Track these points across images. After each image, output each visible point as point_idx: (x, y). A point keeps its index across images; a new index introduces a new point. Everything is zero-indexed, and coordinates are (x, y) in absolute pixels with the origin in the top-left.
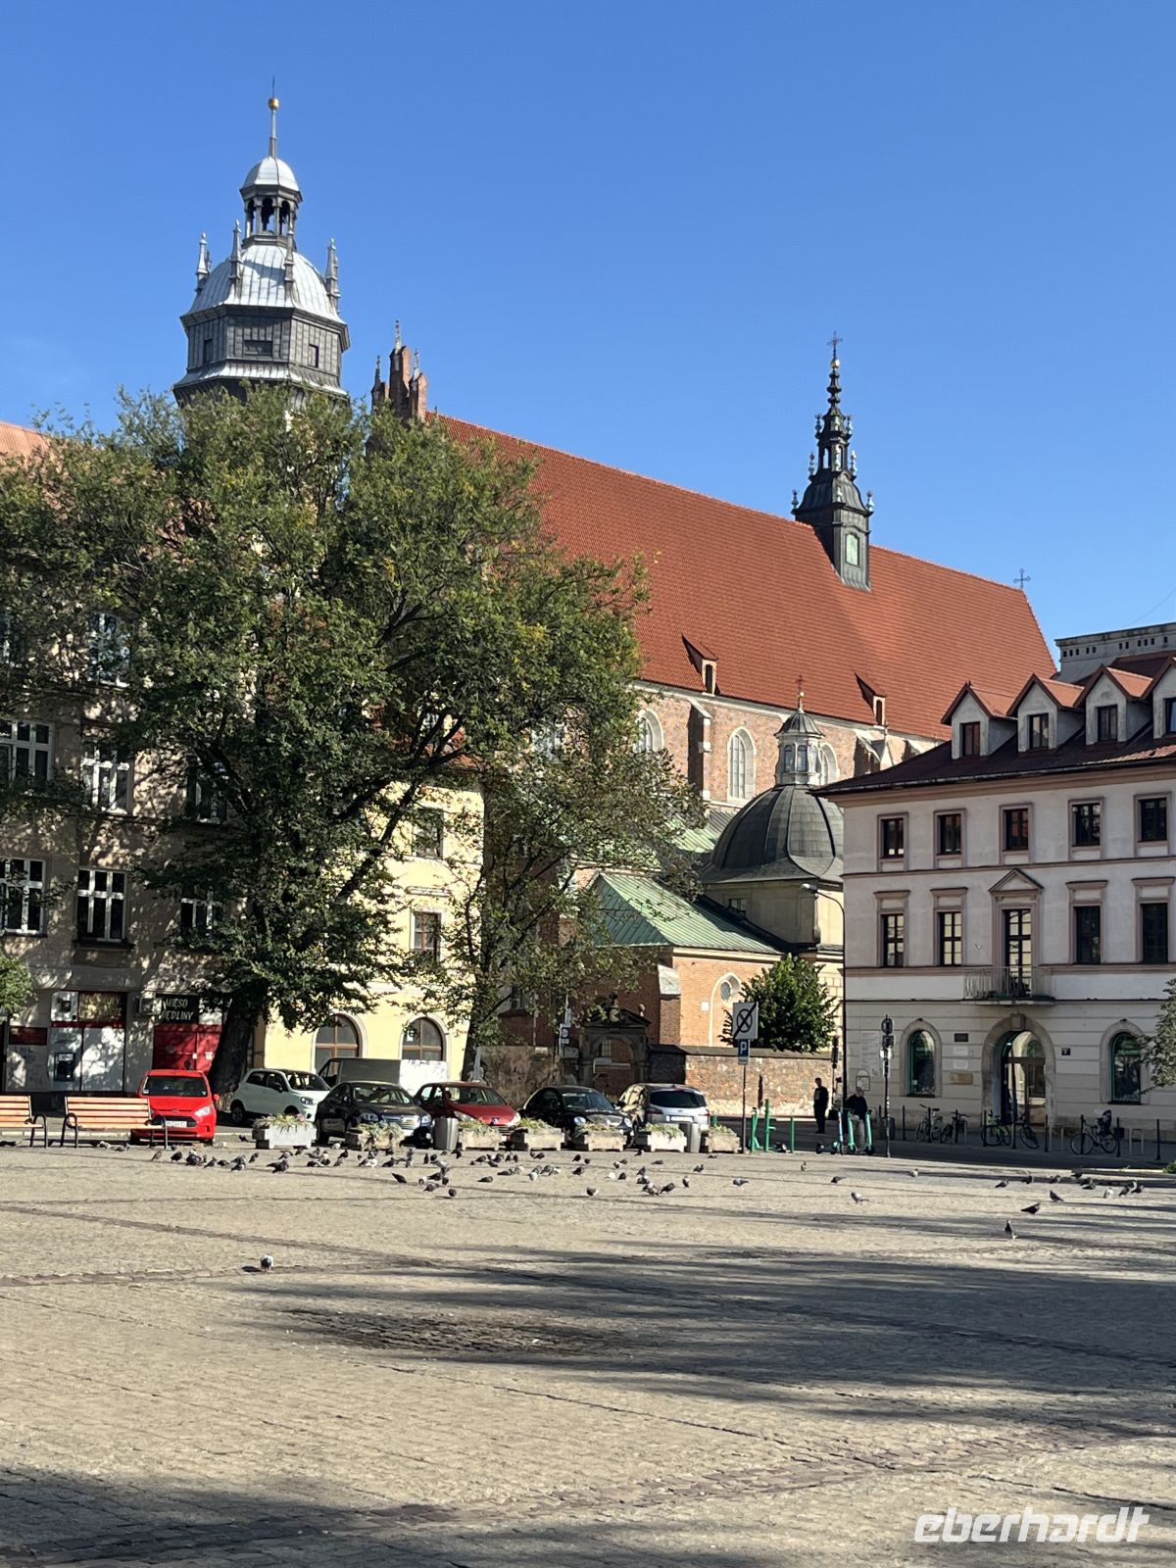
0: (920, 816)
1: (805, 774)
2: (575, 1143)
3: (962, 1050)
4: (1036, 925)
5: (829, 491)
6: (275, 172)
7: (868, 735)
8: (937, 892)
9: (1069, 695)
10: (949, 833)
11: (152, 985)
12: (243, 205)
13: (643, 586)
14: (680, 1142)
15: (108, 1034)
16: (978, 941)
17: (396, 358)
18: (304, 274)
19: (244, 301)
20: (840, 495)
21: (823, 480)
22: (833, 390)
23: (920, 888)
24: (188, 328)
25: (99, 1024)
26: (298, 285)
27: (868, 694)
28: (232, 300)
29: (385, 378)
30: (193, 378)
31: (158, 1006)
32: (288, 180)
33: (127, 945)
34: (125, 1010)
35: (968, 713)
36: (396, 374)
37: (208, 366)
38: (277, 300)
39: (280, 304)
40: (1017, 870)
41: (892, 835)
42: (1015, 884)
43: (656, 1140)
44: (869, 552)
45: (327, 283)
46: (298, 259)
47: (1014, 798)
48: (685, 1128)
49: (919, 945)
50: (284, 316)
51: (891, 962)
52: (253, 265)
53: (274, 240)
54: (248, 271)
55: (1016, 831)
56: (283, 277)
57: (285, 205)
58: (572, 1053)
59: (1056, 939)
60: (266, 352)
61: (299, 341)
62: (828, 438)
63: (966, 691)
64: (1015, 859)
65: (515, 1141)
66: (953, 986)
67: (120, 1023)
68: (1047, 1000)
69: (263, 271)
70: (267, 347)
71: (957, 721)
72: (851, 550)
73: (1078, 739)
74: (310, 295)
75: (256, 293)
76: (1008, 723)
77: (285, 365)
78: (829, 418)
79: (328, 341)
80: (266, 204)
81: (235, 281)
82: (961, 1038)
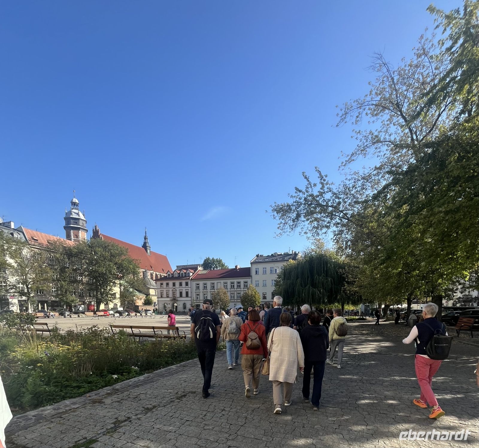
0: (165, 283)
1: (147, 277)
2: (141, 315)
3: (169, 305)
4: (176, 293)
5: (146, 245)
6: (75, 200)
7: (152, 272)
8: (166, 290)
9: (179, 272)
10: (167, 284)
11: (86, 301)
12: (71, 204)
13: (141, 261)
14: (150, 314)
15: (82, 306)
16: (171, 295)
17: (96, 227)
18: (81, 214)
19: (73, 217)
20: (147, 245)
21: (145, 243)
22: (146, 233)
23: (165, 290)
24: (65, 220)
25: (81, 305)
26: (80, 215)
27: (152, 267)
28: (71, 216)
29: (94, 229)
30: (66, 226)
31: (88, 303)
32: (77, 201)
33: (83, 297)
34: (84, 303)
35: (169, 273)
36: (96, 228)
37: (68, 224)
38: (77, 217)
39: (78, 217)
40: (174, 288)
41: (162, 284)
42: (174, 290)
43: (148, 314)
44: (150, 252)
45: (84, 215)
46: (80, 212)
47: (174, 282)
48: (150, 313)
49: (165, 295)
50: (79, 219)
51: (162, 297)
52: (74, 212)
53: (76, 209)
54: (73, 213)
55: (174, 284)
56: (78, 214)
57: (77, 205)
58: (127, 306)
59: (178, 295)
60: (76, 223)
61: (81, 222)
62: (145, 238)
63: (169, 271)
64: (174, 287)
65: (136, 315)
66: (168, 299)
67: (84, 305)
68: (177, 300)
69: (75, 213)
70: (77, 223)
71: (168, 274)
72: (149, 252)
73: (179, 276)
74: (82, 217)
75: (74, 216)
76: (173, 274)
77: (79, 225)
78: (145, 236)
79: (84, 222)
80: (74, 204)
81: (72, 214)
82: (169, 304)
